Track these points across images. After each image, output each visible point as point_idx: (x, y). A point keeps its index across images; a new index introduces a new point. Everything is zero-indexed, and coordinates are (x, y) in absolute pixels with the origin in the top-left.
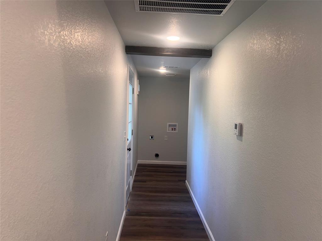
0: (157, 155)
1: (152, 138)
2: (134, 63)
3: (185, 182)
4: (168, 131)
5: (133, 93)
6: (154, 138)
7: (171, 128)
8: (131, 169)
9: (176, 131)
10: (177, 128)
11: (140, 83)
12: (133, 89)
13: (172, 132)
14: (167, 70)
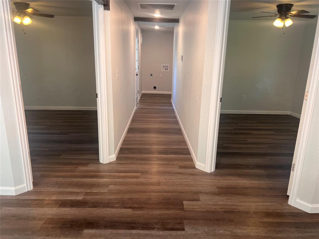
0: (155, 88)
1: (151, 75)
2: (139, 25)
3: (171, 100)
4: (162, 71)
5: (138, 43)
6: (153, 75)
7: (164, 69)
8: (138, 90)
9: (168, 71)
10: (168, 68)
11: (143, 36)
12: (138, 40)
13: (165, 71)
14: (159, 27)
